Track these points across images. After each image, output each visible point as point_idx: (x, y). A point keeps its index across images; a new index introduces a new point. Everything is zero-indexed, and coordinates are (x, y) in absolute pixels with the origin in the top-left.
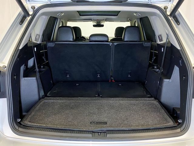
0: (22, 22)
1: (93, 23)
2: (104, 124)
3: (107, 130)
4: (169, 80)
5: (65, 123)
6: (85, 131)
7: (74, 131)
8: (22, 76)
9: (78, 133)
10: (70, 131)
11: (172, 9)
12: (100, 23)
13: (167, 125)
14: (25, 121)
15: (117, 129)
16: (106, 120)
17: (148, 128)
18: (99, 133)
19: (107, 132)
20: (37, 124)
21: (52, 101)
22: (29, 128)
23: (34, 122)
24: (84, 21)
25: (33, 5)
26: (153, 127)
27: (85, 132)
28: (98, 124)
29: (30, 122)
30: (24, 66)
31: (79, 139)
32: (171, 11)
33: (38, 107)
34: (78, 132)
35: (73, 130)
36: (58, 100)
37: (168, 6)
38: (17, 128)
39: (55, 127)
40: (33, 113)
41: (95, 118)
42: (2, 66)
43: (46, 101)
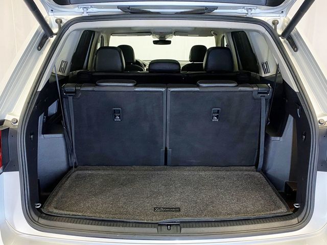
0: (41, 45)
1: (154, 38)
2: (176, 211)
3: (181, 221)
4: (279, 138)
5: (113, 209)
6: (146, 223)
7: (128, 224)
8: (41, 133)
9: (136, 227)
10: (122, 224)
11: (286, 24)
12: (164, 37)
13: (277, 213)
14: (48, 206)
15: (197, 219)
16: (178, 204)
17: (246, 217)
18: (169, 227)
19: (182, 225)
20: (68, 213)
21: (90, 172)
22: (56, 218)
23: (63, 208)
24: (138, 35)
25: (59, 17)
26: (254, 217)
27: (147, 225)
28: (167, 211)
29: (56, 208)
30: (44, 116)
31: (136, 236)
32: (284, 28)
33: (68, 182)
34: (134, 224)
35: (127, 222)
36: (100, 170)
37: (278, 20)
38: (36, 218)
39: (97, 216)
40: (60, 194)
41: (162, 201)
42: (11, 120)
43: (80, 172)
